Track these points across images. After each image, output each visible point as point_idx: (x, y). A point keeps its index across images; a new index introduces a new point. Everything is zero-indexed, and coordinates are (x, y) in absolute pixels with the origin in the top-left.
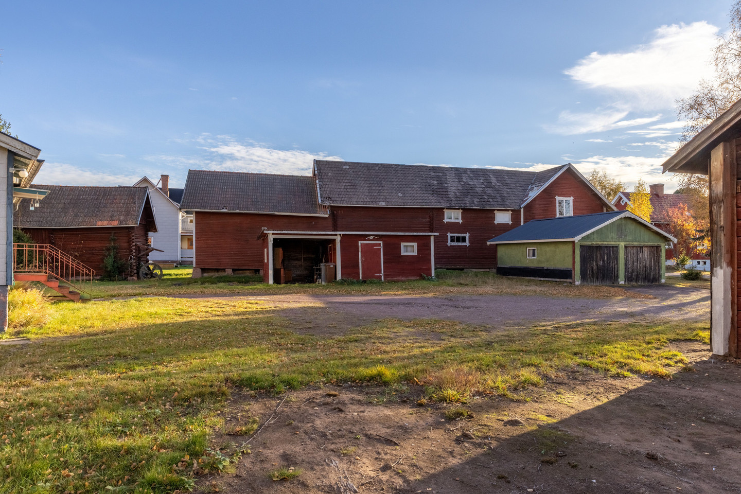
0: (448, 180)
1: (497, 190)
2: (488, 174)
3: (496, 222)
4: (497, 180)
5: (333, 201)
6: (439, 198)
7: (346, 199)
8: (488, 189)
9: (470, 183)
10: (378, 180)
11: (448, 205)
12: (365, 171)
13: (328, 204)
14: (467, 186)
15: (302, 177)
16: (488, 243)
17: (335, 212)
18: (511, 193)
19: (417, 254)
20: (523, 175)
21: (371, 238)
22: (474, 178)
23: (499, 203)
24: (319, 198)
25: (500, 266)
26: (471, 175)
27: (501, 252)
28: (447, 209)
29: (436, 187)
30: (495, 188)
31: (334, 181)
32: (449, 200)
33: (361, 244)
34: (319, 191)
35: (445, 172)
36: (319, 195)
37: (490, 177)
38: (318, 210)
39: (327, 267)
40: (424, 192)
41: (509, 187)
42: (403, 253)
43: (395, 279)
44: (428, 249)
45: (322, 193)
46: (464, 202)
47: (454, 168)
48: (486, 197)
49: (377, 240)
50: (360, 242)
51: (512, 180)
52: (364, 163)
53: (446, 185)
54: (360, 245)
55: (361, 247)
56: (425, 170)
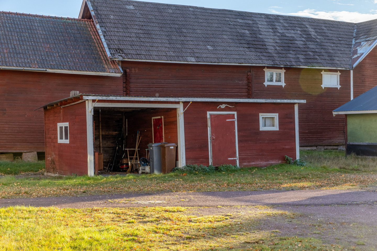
0: (261, 29)
1: (321, 45)
2: (304, 23)
3: (323, 86)
4: (316, 32)
5: (126, 54)
6: (259, 54)
7: (143, 53)
8: (310, 43)
9: (287, 35)
10: (177, 26)
11: (270, 63)
12: (156, 14)
13: (121, 59)
14: (285, 38)
15: (68, 19)
16: (335, 113)
17: (128, 70)
18: (335, 48)
19: (278, 129)
20: (342, 27)
21: (223, 106)
22: (289, 28)
23: (328, 62)
24: (107, 50)
25: (351, 143)
26: (286, 25)
27: (352, 125)
28: (268, 67)
29: (250, 39)
30: (317, 42)
31: (120, 26)
32: (270, 57)
33: (211, 115)
34: (103, 40)
35: (255, 19)
36: (105, 46)
37: (307, 28)
38: (106, 67)
39: (162, 150)
40: (239, 45)
41: (332, 41)
42: (262, 128)
43: (253, 163)
44: (291, 122)
45: (109, 43)
46: (288, 59)
47: (264, 14)
48: (311, 53)
49: (230, 110)
50: (209, 113)
51: (332, 32)
52: (151, 3)
53: (261, 36)
54: (208, 116)
55: (211, 121)
56: (230, 16)
